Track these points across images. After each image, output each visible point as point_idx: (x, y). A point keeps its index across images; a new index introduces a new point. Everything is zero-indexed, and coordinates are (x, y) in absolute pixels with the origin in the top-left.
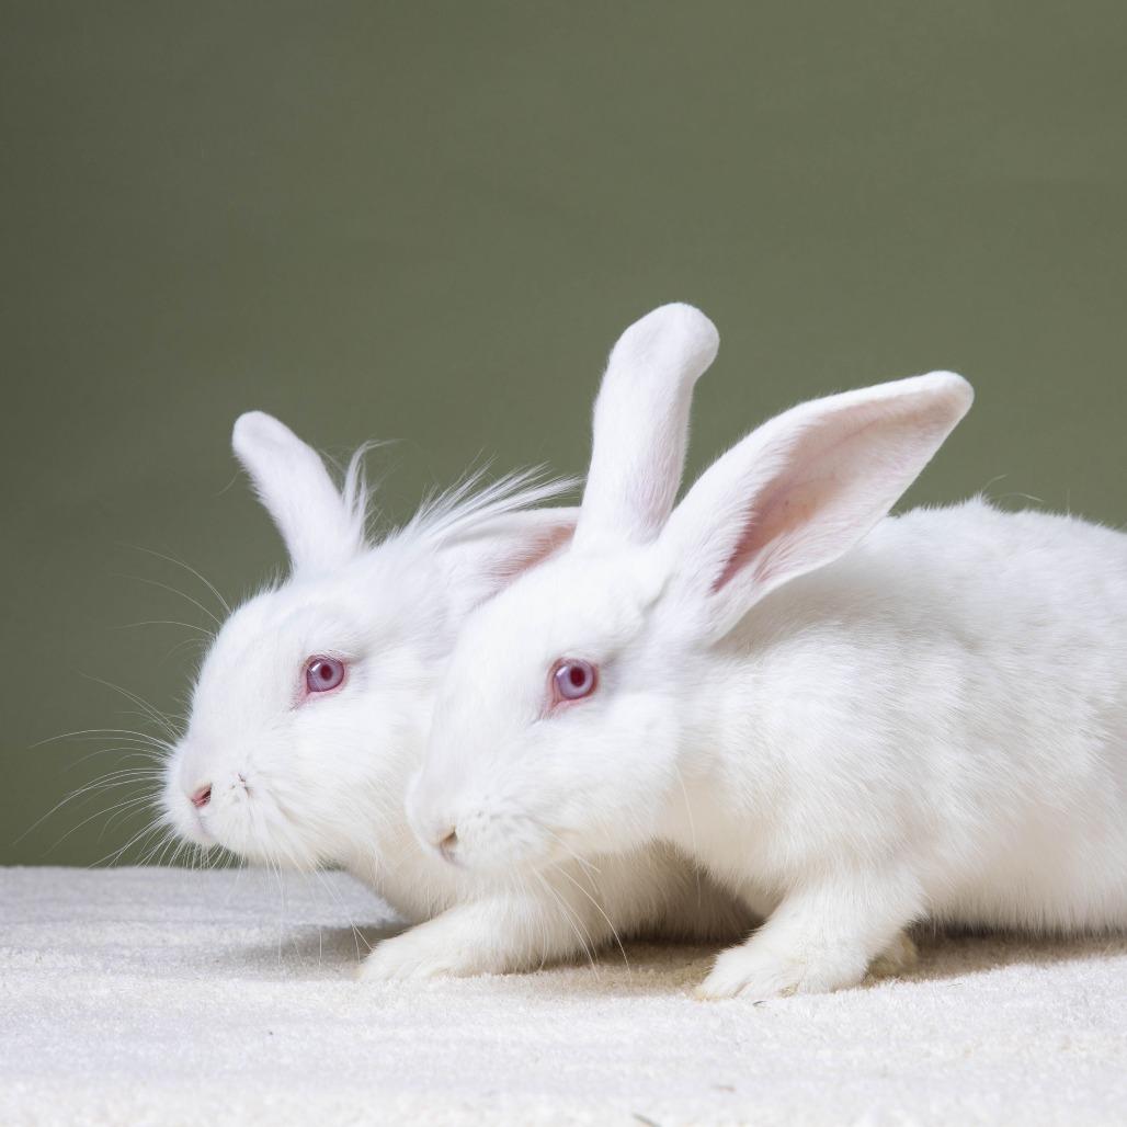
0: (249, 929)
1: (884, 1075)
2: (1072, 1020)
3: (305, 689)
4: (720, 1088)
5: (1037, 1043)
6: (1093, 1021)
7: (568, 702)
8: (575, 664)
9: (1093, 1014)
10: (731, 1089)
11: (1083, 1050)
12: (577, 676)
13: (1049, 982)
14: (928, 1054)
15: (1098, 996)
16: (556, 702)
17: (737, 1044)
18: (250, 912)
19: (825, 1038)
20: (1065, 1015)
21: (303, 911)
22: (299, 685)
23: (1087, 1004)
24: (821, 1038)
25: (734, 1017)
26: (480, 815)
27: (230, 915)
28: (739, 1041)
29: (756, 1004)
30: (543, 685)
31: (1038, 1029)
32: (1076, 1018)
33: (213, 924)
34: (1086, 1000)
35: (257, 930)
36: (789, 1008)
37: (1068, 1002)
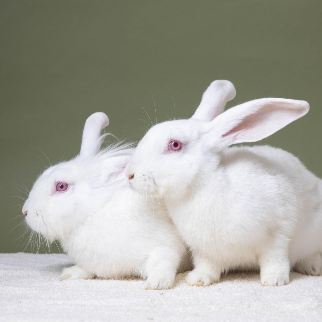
0: (17, 271)
1: (197, 315)
2: (251, 299)
3: (55, 190)
4: (149, 319)
5: (241, 306)
6: (258, 300)
7: (172, 151)
8: (176, 141)
9: (258, 298)
10: (152, 319)
11: (254, 308)
12: (176, 144)
13: (246, 288)
14: (210, 309)
15: (259, 292)
16: (168, 150)
17: (155, 306)
18: (17, 266)
19: (181, 304)
20: (249, 298)
21: (33, 266)
22: (54, 188)
23: (256, 295)
24: (180, 304)
25: (155, 298)
26: (141, 174)
27: (11, 267)
28: (156, 305)
29: (161, 294)
30: (166, 145)
31: (242, 302)
32: (253, 299)
33: (6, 269)
34: (256, 293)
35: (19, 271)
36: (171, 295)
37: (251, 294)
